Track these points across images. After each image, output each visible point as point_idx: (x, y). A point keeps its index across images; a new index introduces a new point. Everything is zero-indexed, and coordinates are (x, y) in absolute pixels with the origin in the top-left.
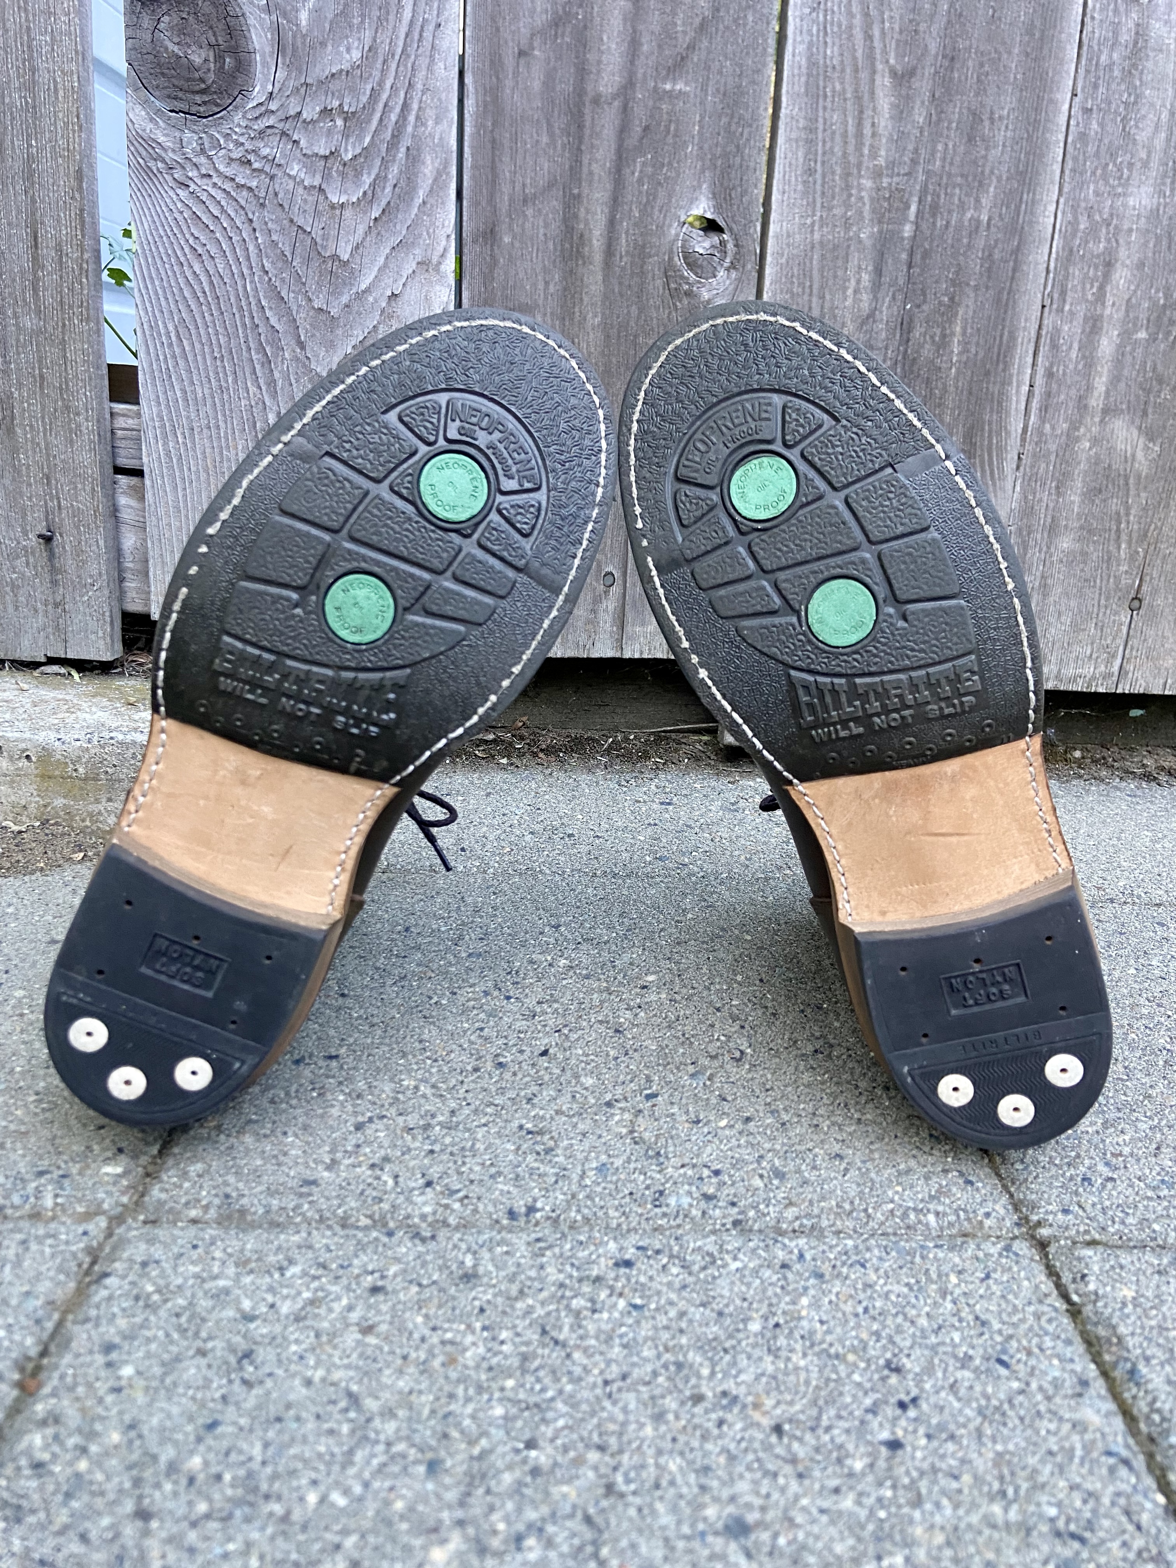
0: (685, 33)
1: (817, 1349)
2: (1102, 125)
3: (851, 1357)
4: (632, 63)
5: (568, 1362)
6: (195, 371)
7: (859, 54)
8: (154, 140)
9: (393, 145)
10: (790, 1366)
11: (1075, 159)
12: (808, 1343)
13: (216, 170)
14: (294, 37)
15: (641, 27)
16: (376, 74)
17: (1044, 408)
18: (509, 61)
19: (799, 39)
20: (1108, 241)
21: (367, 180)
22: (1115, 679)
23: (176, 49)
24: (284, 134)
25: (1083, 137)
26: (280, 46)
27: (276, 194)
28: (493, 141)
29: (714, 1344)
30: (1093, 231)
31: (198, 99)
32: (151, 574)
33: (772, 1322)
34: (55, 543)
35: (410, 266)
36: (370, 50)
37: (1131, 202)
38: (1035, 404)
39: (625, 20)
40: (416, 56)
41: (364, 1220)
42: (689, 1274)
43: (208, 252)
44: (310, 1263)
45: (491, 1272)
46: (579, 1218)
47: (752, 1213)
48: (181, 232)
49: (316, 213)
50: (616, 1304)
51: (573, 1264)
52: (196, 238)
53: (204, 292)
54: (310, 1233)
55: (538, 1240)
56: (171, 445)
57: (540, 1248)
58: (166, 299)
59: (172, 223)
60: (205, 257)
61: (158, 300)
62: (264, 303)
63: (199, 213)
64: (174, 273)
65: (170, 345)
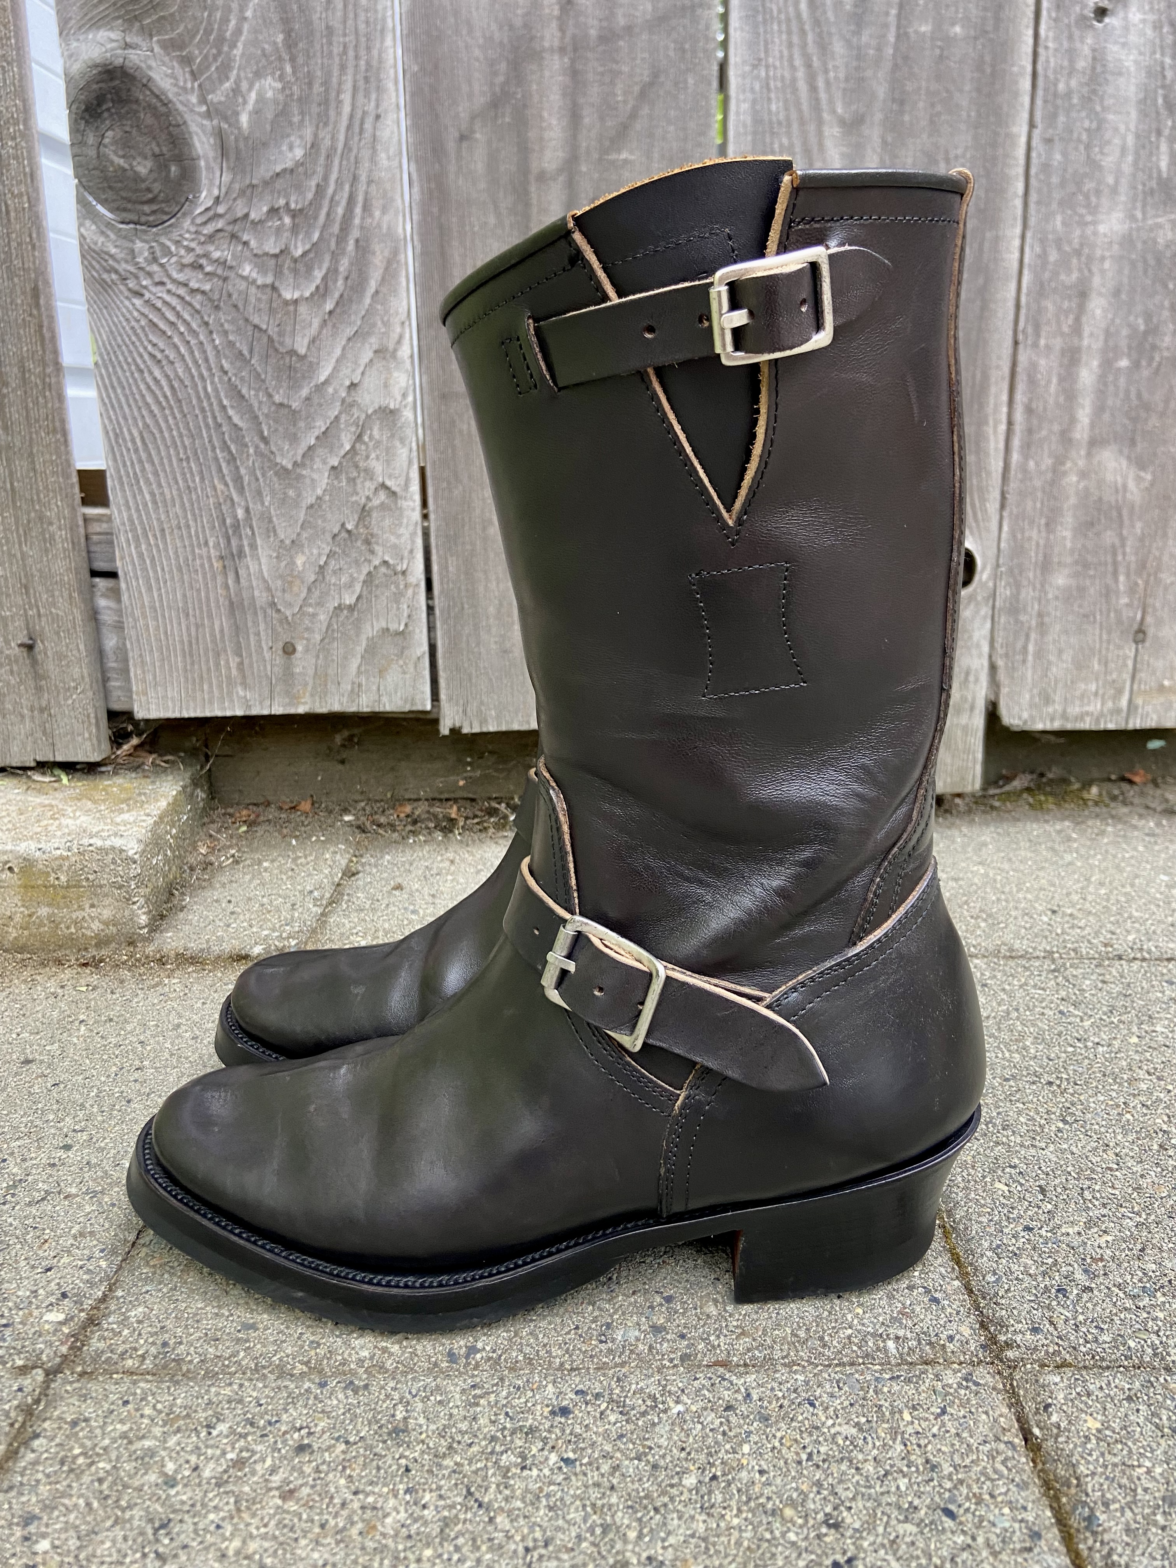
0: (625, 102)
1: (752, 1504)
2: (1065, 154)
3: (789, 1512)
4: (574, 137)
5: (490, 1528)
6: (162, 475)
7: (805, 107)
8: (107, 253)
9: (341, 239)
10: (722, 1524)
11: (1039, 191)
12: (744, 1498)
13: (169, 276)
14: (236, 140)
15: (581, 101)
16: (320, 170)
17: (1027, 446)
18: (451, 145)
19: (741, 97)
20: (1080, 270)
21: (318, 275)
22: (1124, 714)
23: (121, 162)
24: (234, 236)
25: (1046, 167)
26: (223, 150)
27: (230, 296)
28: (441, 227)
29: (645, 1502)
30: (1064, 263)
31: (147, 208)
32: (132, 674)
33: (708, 1475)
34: (36, 650)
35: (367, 355)
36: (312, 146)
37: (1102, 228)
38: (1016, 442)
39: (564, 95)
40: (359, 149)
41: (300, 1368)
42: (627, 1421)
43: (167, 357)
44: (238, 1419)
45: (421, 1426)
46: (520, 1358)
47: (701, 1346)
48: (140, 339)
49: (271, 311)
50: (547, 1459)
51: (507, 1414)
52: (154, 345)
53: (166, 397)
54: (241, 1386)
55: (474, 1387)
56: (143, 547)
57: (475, 1397)
58: (129, 406)
59: (130, 332)
60: (164, 362)
61: (121, 407)
62: (225, 402)
63: (155, 320)
64: (135, 380)
65: (136, 450)
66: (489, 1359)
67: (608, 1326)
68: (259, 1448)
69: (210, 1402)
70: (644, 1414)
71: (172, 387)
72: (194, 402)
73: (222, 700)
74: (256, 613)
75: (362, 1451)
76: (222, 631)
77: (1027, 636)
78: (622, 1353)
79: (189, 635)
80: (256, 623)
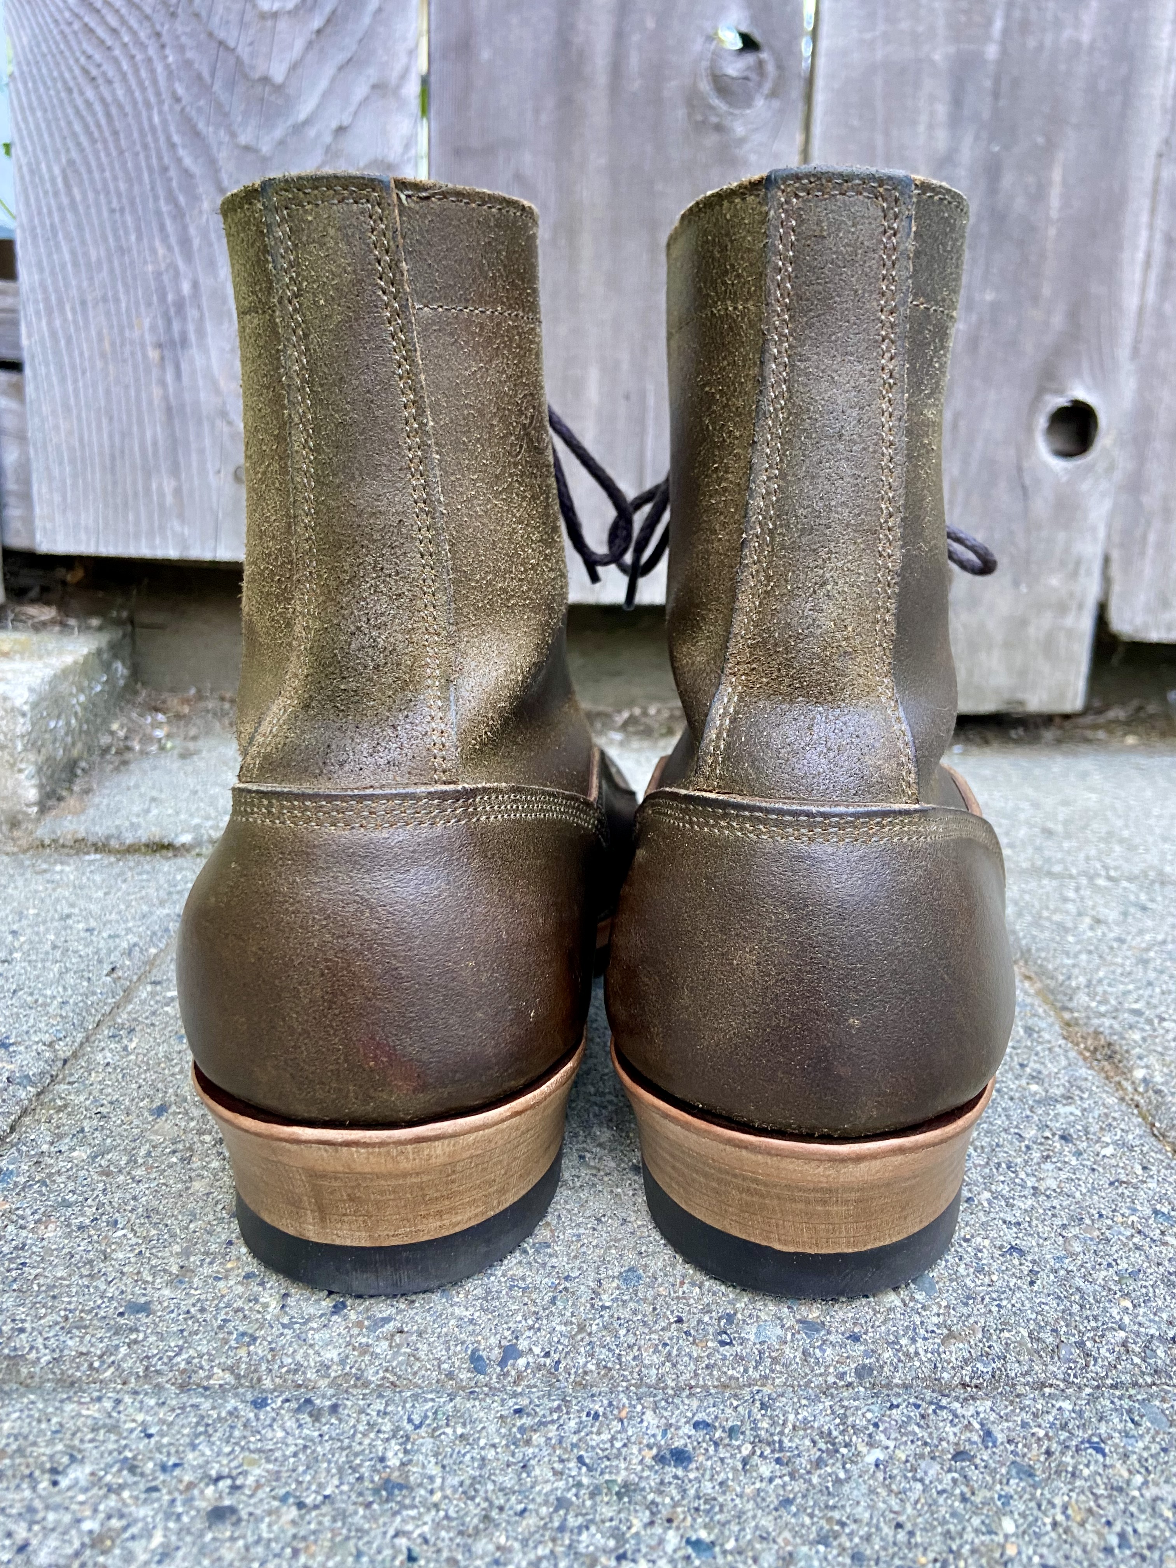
6: (87, 227)
17: (1164, 285)
32: (35, 496)
35: (362, 90)
38: (1153, 278)
41: (221, 1377)
42: (792, 1476)
43: (104, 74)
44: (109, 1460)
45: (431, 1479)
46: (591, 1367)
47: (888, 1354)
48: (70, 48)
49: (243, 24)
50: (661, 1541)
51: (580, 1459)
52: (89, 57)
53: (99, 126)
54: (118, 1402)
55: (518, 1411)
56: (58, 323)
57: (522, 1429)
58: (51, 135)
59: (58, 38)
60: (100, 81)
61: (41, 136)
62: (176, 139)
63: (92, 24)
64: (61, 101)
65: (56, 194)
66: (539, 1367)
67: (730, 1318)
68: (142, 1512)
69: (59, 1430)
70: (819, 1463)
71: (108, 115)
72: (136, 135)
73: (151, 535)
74: (199, 423)
75: (327, 1521)
76: (155, 444)
77: (1148, 523)
78: (758, 1363)
79: (112, 446)
80: (199, 435)
